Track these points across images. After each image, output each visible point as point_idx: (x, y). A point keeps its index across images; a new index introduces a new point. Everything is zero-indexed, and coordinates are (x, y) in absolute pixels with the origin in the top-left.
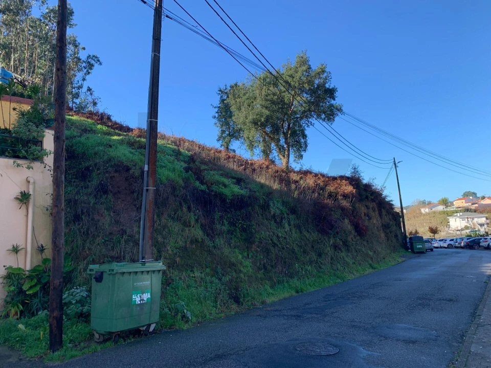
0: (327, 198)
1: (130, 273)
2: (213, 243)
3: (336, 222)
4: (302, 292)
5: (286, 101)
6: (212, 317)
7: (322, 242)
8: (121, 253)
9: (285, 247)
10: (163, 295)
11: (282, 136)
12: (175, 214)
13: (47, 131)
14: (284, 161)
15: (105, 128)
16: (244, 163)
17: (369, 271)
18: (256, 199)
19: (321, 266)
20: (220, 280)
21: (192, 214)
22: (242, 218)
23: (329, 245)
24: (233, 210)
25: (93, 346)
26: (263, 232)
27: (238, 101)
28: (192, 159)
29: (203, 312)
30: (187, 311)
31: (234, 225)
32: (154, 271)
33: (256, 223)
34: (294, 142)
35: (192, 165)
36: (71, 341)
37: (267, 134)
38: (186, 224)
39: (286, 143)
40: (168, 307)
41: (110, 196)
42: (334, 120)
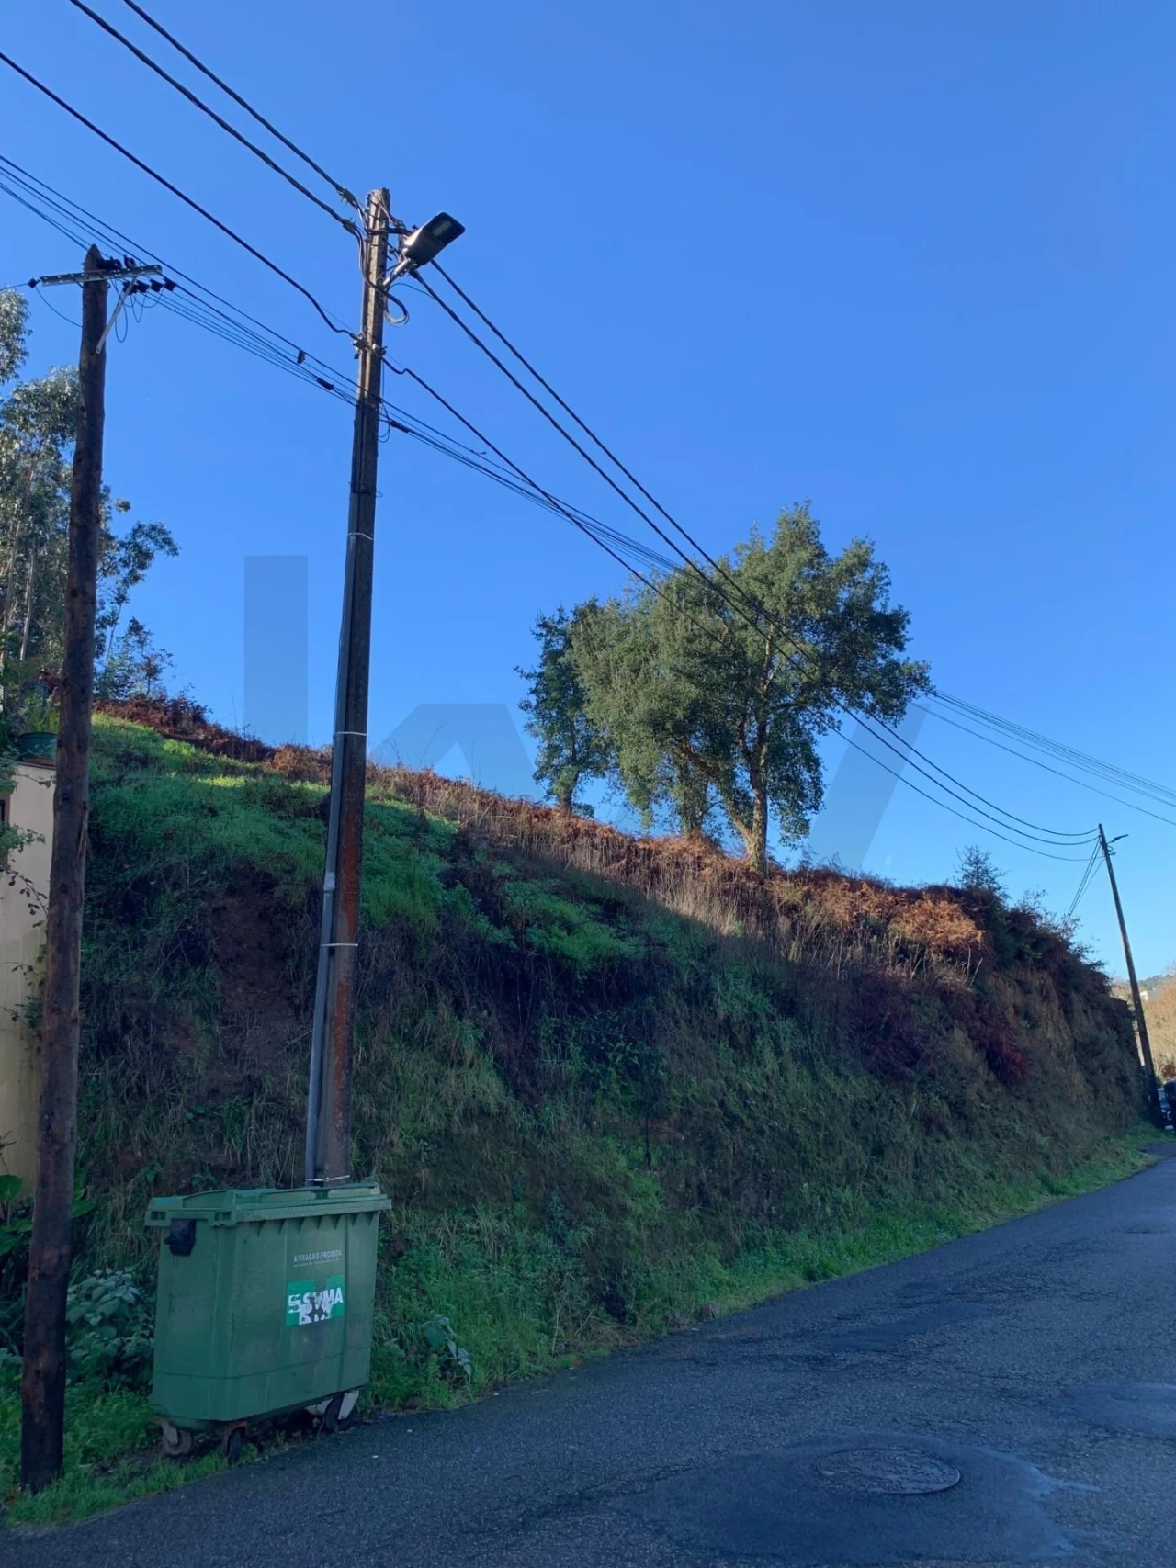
0: (894, 958)
1: (282, 1221)
2: (537, 1117)
3: (925, 1039)
4: (825, 1276)
5: (749, 654)
6: (537, 1367)
7: (883, 1105)
8: (243, 1155)
9: (765, 1127)
10: (383, 1293)
11: (742, 760)
12: (415, 1023)
13: (22, 770)
14: (749, 843)
15: (186, 750)
16: (623, 850)
17: (1039, 1201)
18: (670, 969)
19: (884, 1187)
20: (560, 1240)
21: (467, 1022)
22: (625, 1034)
23: (907, 1115)
24: (594, 1006)
25: (162, 1470)
26: (694, 1080)
27: (600, 657)
28: (461, 845)
29: (508, 1348)
30: (458, 1346)
31: (602, 1057)
32: (354, 1216)
33: (673, 1051)
34: (780, 779)
35: (463, 864)
36: (87, 1452)
37: (694, 757)
38: (450, 1057)
39: (755, 783)
40: (395, 1334)
41: (212, 972)
42: (903, 712)
